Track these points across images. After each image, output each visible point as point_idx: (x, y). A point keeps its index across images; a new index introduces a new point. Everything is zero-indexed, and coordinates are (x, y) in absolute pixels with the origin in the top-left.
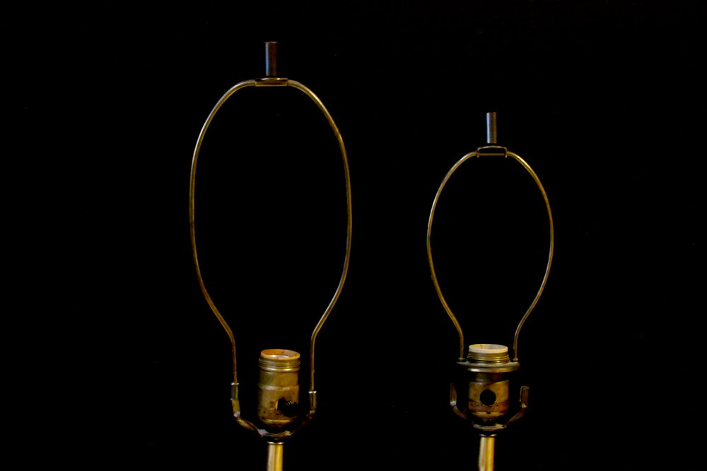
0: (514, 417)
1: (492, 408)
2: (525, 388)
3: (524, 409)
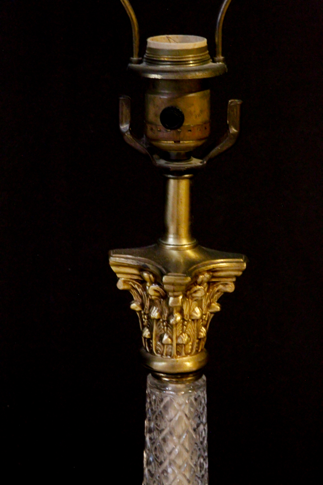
0: (218, 148)
1: (182, 136)
2: (234, 103)
3: (234, 134)
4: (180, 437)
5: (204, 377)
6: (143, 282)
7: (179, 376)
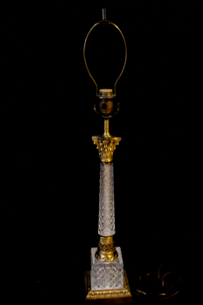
0: (115, 113)
1: (107, 110)
2: (118, 104)
3: (118, 110)
4: (107, 176)
5: (113, 163)
6: (99, 143)
7: (107, 163)
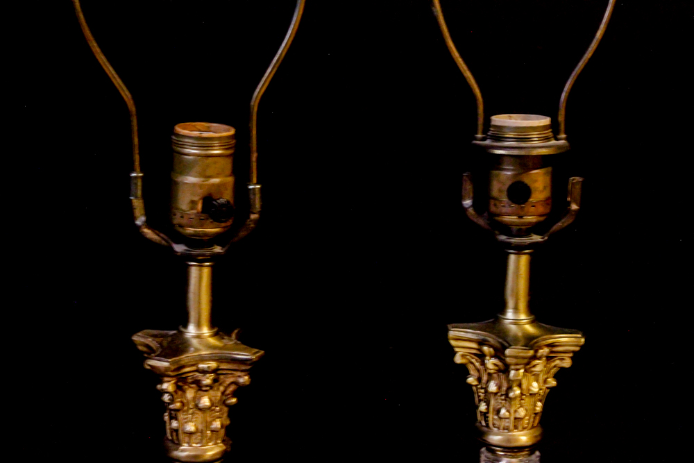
0: (560, 224)
1: (526, 210)
2: (576, 180)
3: (574, 211)
5: (537, 453)
6: (481, 356)
